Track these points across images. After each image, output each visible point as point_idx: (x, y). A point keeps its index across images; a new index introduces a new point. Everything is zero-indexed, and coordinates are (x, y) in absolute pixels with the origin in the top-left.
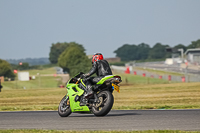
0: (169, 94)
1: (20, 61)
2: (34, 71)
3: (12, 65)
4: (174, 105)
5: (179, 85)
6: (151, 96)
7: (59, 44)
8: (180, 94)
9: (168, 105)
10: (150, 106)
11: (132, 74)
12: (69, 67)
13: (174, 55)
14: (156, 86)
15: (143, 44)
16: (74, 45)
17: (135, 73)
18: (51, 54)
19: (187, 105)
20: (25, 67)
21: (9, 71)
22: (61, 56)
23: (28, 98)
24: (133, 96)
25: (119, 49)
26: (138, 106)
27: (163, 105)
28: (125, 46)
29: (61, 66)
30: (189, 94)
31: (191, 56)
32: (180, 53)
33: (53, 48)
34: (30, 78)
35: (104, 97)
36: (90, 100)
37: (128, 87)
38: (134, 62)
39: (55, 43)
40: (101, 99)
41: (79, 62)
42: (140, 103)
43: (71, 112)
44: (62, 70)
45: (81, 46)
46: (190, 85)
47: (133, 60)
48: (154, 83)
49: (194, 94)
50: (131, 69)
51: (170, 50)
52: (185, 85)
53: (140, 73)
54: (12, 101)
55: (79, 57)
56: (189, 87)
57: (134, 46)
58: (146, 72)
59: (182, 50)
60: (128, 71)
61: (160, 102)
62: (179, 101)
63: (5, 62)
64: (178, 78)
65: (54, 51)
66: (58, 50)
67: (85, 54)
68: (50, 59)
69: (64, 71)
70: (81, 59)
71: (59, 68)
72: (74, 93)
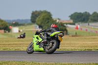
1: (13, 21)
2: (22, 27)
3: (9, 23)
6: (91, 43)
7: (36, 11)
10: (90, 48)
11: (79, 30)
12: (42, 25)
14: (94, 37)
15: (86, 12)
16: (45, 12)
17: (81, 29)
18: (32, 17)
20: (16, 24)
21: (7, 27)
22: (38, 18)
23: (18, 43)
24: (80, 43)
25: (72, 15)
26: (83, 49)
28: (75, 13)
29: (37, 24)
33: (33, 14)
34: (19, 31)
37: (77, 38)
38: (80, 23)
40: (51, 44)
41: (48, 22)
42: (84, 47)
44: (38, 26)
45: (49, 13)
47: (80, 21)
48: (92, 36)
50: (79, 26)
53: (84, 29)
54: (9, 45)
55: (48, 19)
57: (80, 13)
58: (87, 29)
60: (77, 28)
61: (96, 46)
63: (5, 21)
65: (34, 16)
66: (36, 15)
67: (51, 18)
68: (31, 20)
69: (39, 27)
70: (49, 20)
71: (36, 25)
72: (37, 40)
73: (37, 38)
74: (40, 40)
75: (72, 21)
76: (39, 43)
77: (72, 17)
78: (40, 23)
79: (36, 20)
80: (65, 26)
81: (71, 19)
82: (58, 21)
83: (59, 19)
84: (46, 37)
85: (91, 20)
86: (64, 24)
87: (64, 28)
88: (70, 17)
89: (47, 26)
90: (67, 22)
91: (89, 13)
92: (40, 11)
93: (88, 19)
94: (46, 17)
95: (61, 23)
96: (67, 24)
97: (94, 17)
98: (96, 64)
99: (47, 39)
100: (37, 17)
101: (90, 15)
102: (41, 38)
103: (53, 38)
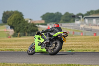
0: (74, 43)
4: (76, 49)
5: (79, 37)
7: (8, 12)
8: (80, 43)
9: (73, 49)
12: (14, 25)
13: (76, 19)
15: (58, 13)
16: (17, 12)
18: (3, 17)
19: (84, 49)
22: (9, 19)
25: (44, 15)
27: (70, 49)
28: (47, 13)
29: (8, 24)
30: (85, 42)
31: (87, 20)
32: (80, 18)
33: (4, 14)
35: (56, 44)
36: (47, 45)
39: (6, 11)
40: (54, 45)
41: (20, 23)
43: (35, 52)
45: (21, 13)
46: (86, 37)
49: (88, 43)
51: (74, 16)
52: (82, 37)
55: (20, 19)
56: (85, 39)
57: (52, 14)
59: (81, 17)
61: (68, 47)
62: (79, 47)
64: (79, 33)
65: (5, 16)
66: (7, 15)
67: (23, 18)
68: (2, 20)
69: (11, 28)
70: (21, 21)
71: (8, 26)
72: (39, 40)
73: (39, 39)
74: (42, 40)
75: (43, 22)
76: (41, 44)
77: (44, 17)
78: (11, 23)
79: (8, 21)
80: (36, 27)
81: (43, 19)
82: (29, 21)
83: (30, 19)
84: (48, 38)
85: (63, 20)
86: (36, 24)
87: (36, 29)
88: (41, 17)
89: (19, 26)
90: (38, 22)
91: (61, 14)
92: (12, 11)
93: (60, 20)
94: (17, 17)
95: (33, 23)
96: (38, 24)
97: (66, 17)
98: (68, 65)
99: (50, 40)
100: (9, 17)
101: (62, 16)
102: (43, 38)
103: (56, 38)
